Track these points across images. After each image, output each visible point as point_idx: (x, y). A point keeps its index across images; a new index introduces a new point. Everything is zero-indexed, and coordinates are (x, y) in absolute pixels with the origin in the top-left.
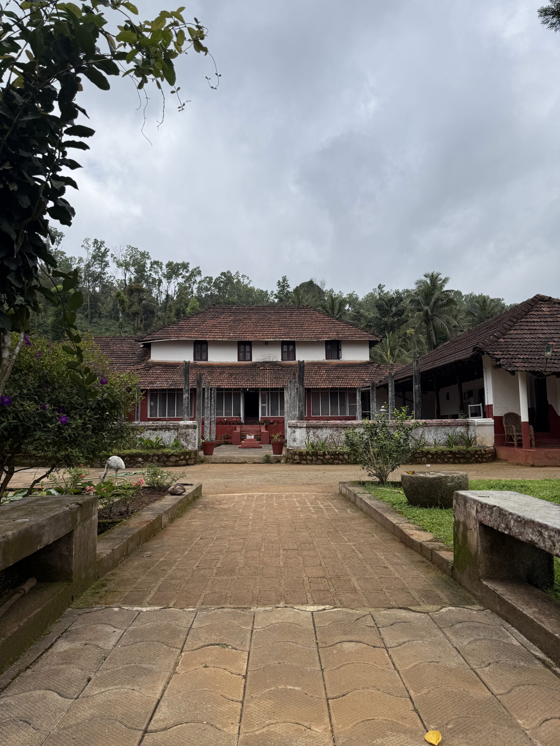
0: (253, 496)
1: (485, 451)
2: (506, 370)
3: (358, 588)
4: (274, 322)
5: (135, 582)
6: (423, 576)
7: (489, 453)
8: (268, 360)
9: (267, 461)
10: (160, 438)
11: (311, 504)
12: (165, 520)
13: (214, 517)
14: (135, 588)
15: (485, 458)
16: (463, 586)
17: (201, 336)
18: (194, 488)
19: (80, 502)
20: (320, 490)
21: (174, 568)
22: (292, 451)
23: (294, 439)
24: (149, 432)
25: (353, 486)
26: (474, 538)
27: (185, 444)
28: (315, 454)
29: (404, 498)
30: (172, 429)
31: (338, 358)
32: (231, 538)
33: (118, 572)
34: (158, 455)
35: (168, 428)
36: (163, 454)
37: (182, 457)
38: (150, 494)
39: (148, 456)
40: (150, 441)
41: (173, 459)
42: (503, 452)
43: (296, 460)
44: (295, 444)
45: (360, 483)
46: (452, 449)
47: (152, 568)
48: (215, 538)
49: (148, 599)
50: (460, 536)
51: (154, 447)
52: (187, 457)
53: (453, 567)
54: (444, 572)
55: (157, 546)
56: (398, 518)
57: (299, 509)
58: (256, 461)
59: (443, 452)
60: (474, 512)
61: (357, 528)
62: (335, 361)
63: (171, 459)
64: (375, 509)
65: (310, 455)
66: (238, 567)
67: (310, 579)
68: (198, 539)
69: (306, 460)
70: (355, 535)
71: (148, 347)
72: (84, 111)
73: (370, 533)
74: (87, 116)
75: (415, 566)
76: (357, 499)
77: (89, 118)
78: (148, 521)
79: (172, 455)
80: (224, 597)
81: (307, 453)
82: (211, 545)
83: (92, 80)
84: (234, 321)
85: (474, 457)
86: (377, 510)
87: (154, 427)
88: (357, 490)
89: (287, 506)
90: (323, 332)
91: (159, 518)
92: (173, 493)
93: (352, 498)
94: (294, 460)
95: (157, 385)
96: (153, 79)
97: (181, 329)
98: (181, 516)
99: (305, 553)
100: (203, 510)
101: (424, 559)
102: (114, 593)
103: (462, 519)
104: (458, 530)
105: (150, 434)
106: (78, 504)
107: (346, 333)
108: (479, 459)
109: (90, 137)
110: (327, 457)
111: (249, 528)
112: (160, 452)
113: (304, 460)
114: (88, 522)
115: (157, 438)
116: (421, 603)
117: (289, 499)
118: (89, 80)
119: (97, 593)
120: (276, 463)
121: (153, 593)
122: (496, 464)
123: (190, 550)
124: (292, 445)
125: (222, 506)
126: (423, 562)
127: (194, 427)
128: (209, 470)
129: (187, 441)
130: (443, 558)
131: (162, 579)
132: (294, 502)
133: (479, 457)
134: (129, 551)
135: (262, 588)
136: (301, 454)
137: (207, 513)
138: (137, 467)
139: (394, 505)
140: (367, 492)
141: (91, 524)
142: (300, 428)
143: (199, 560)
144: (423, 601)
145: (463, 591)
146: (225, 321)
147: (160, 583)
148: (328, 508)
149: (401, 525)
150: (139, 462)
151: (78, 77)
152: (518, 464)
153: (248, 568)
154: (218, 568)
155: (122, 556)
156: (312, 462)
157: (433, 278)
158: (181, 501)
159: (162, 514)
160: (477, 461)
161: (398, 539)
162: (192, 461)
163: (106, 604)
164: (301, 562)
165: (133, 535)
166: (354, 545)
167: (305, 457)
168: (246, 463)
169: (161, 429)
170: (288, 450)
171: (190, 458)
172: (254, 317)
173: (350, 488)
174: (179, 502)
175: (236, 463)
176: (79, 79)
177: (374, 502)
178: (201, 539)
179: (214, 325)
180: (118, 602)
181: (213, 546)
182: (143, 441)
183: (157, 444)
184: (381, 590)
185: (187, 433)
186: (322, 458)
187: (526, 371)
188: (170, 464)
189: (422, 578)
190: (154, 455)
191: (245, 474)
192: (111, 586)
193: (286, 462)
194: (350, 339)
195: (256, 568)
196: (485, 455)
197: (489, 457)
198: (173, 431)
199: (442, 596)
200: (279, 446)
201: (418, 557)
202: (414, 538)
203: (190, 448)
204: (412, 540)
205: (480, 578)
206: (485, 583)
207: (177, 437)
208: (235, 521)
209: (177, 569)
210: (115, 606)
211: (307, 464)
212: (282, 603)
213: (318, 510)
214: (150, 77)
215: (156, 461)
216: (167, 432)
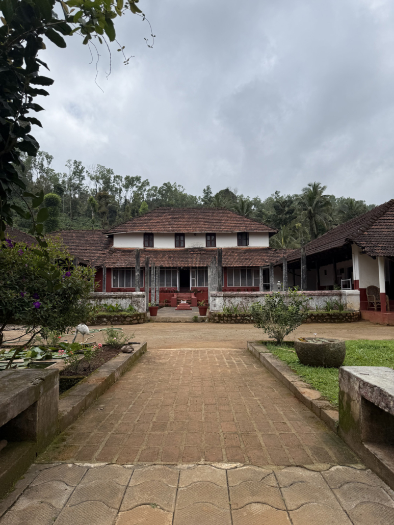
0: (183, 352)
1: (353, 314)
2: (370, 256)
3: (263, 444)
4: (200, 219)
5: (88, 436)
6: (314, 432)
7: (356, 315)
8: (196, 246)
9: (196, 320)
10: (119, 304)
11: (227, 360)
12: (117, 375)
13: (154, 371)
14: (88, 443)
15: (353, 319)
16: (347, 444)
17: (149, 230)
18: (141, 346)
19: (43, 377)
20: (233, 346)
21: (120, 422)
22: (213, 314)
23: (215, 305)
24: (111, 299)
25: (258, 345)
26: (357, 408)
27: (137, 308)
28: (230, 316)
29: (296, 358)
30: (127, 298)
31: (247, 245)
32: (166, 392)
33: (76, 425)
34: (117, 317)
35: (124, 297)
36: (121, 316)
37: (135, 318)
38: (108, 351)
39: (110, 317)
40: (112, 307)
41: (128, 319)
42: (366, 314)
44: (215, 309)
45: (263, 343)
46: (329, 313)
47: (103, 422)
48: (153, 392)
49: (96, 454)
50: (344, 404)
51: (115, 310)
52: (139, 318)
53: (338, 427)
54: (331, 428)
55: (110, 399)
56: (292, 376)
57: (218, 364)
58: (188, 321)
59: (323, 314)
60: (357, 388)
61: (261, 383)
62: (244, 247)
63: (127, 319)
64: (274, 368)
65: (226, 317)
66: (169, 422)
67: (225, 434)
68: (141, 392)
69: (223, 320)
70: (260, 390)
71: (111, 237)
72: (45, 65)
73: (271, 388)
74: (48, 69)
75: (307, 423)
76: (261, 357)
77: (49, 70)
78: (103, 379)
79: (128, 316)
80: (156, 453)
81: (224, 315)
82: (150, 399)
83: (52, 40)
84: (172, 219)
85: (345, 318)
86: (277, 368)
87: (115, 297)
88: (261, 349)
89: (208, 361)
90: (235, 226)
91: (112, 375)
92: (125, 352)
93: (257, 355)
94: (215, 320)
95: (118, 265)
96: (95, 36)
97: (135, 225)
98: (130, 370)
99: (222, 408)
100: (147, 365)
101: (314, 415)
102: (71, 448)
103: (346, 390)
104: (342, 399)
105: (112, 301)
106: (41, 379)
107: (253, 227)
108: (349, 320)
109: (50, 86)
110: (239, 318)
111: (180, 383)
112: (119, 314)
114: (51, 391)
115: (117, 305)
116: (314, 461)
117: (210, 355)
118: (49, 40)
119: (58, 448)
120: (202, 322)
121: (101, 448)
122: (360, 324)
123: (134, 404)
124: (213, 309)
125: (161, 361)
126: (313, 418)
127: (143, 296)
128: (153, 328)
129: (138, 306)
130: (329, 418)
131: (110, 433)
132: (214, 357)
133: (349, 318)
134: (87, 405)
135: (187, 444)
136: (219, 316)
137: (150, 367)
138: (103, 325)
139: (289, 363)
140: (268, 351)
141: (53, 392)
142: (219, 297)
143: (140, 414)
144: (316, 459)
145: (347, 448)
146: (166, 219)
147: (108, 437)
148: (239, 364)
149: (295, 383)
150: (104, 321)
151: (39, 37)
152: (377, 324)
153: (177, 423)
154: (154, 422)
155: (80, 411)
156: (227, 322)
157: (315, 187)
158: (130, 358)
159: (115, 371)
160: (347, 321)
161: (293, 394)
162: (142, 321)
163: (63, 460)
164: (218, 417)
165: (91, 392)
166: (259, 400)
167: (222, 318)
168: (180, 322)
169: (120, 298)
170: (210, 313)
171: (140, 319)
172: (187, 216)
173: (256, 347)
174: (129, 360)
175: (173, 322)
176: (41, 39)
177: (274, 361)
178: (143, 392)
179: (158, 222)
180: (72, 457)
181: (152, 400)
182: (107, 306)
183: (117, 308)
184: (282, 447)
185: (138, 301)
186: (235, 319)
187: (384, 256)
188: (126, 323)
189: (313, 434)
190: (115, 316)
191: (179, 331)
192: (69, 440)
193: (209, 321)
194: (255, 231)
195: (183, 423)
196: (353, 316)
197: (356, 318)
198: (128, 299)
199: (331, 453)
200: (203, 310)
201: (309, 413)
202: (305, 395)
203: (140, 311)
204: (304, 398)
205: (362, 441)
206: (366, 446)
207: (131, 303)
208: (170, 375)
209: (122, 423)
210: (70, 462)
211: (224, 323)
212: (202, 460)
213: (232, 365)
214: (93, 34)
215: (116, 320)
216: (124, 299)
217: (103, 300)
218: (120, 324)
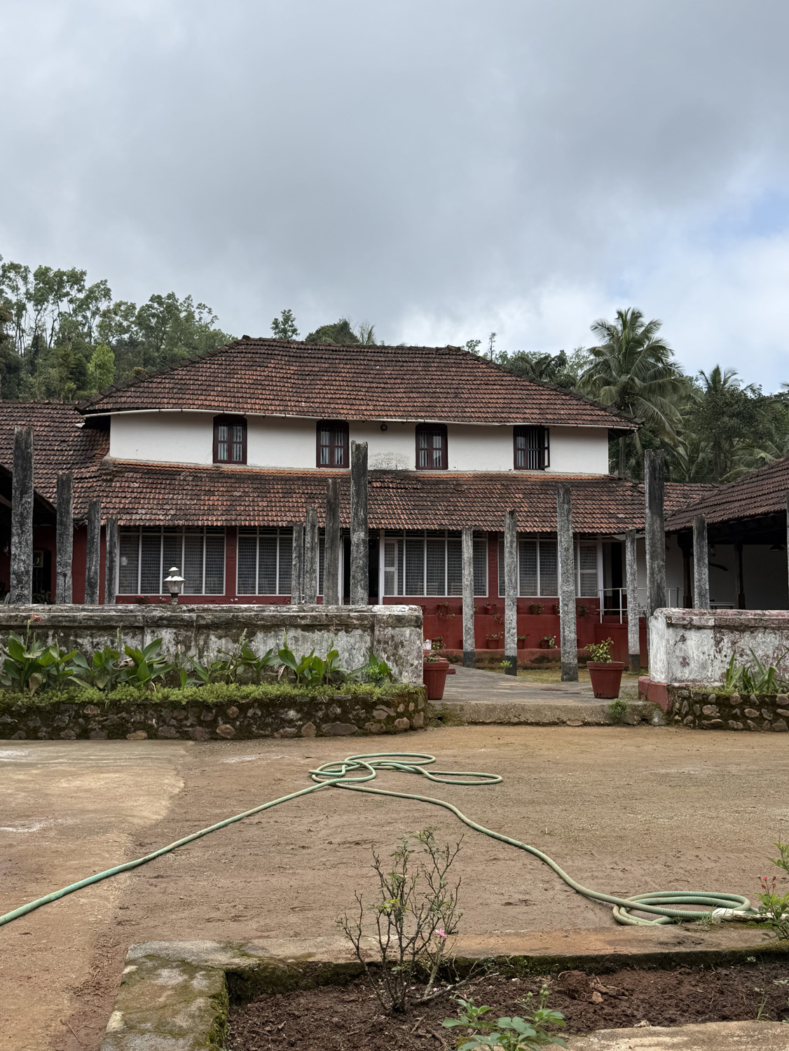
4: (392, 381)
8: (384, 467)
9: (617, 718)
17: (233, 405)
22: (686, 694)
23: (684, 659)
24: (292, 633)
27: (396, 670)
28: (769, 702)
30: (355, 627)
31: (541, 466)
34: (341, 703)
35: (344, 625)
37: (401, 708)
39: (313, 703)
41: (380, 713)
43: (709, 718)
44: (688, 674)
58: (589, 719)
62: (536, 473)
63: (375, 713)
65: (752, 705)
69: (744, 718)
71: (99, 428)
79: (380, 701)
84: (302, 375)
87: (308, 622)
90: (508, 407)
94: (702, 716)
95: (142, 517)
97: (183, 389)
105: (296, 639)
107: (560, 411)
113: (735, 718)
124: (679, 675)
127: (415, 623)
129: (398, 660)
136: (723, 702)
138: (284, 737)
142: (699, 628)
146: (281, 375)
150: (291, 722)
156: (760, 726)
167: (737, 711)
169: (324, 627)
170: (670, 689)
171: (416, 710)
172: (345, 369)
175: (537, 724)
179: (256, 383)
182: (293, 660)
183: (329, 668)
185: (397, 639)
188: (375, 727)
190: (332, 701)
193: (669, 722)
194: (572, 424)
198: (359, 632)
203: (407, 680)
207: (373, 649)
211: (747, 729)
215: (337, 718)
216: (342, 634)
217: (260, 635)
218: (353, 734)
